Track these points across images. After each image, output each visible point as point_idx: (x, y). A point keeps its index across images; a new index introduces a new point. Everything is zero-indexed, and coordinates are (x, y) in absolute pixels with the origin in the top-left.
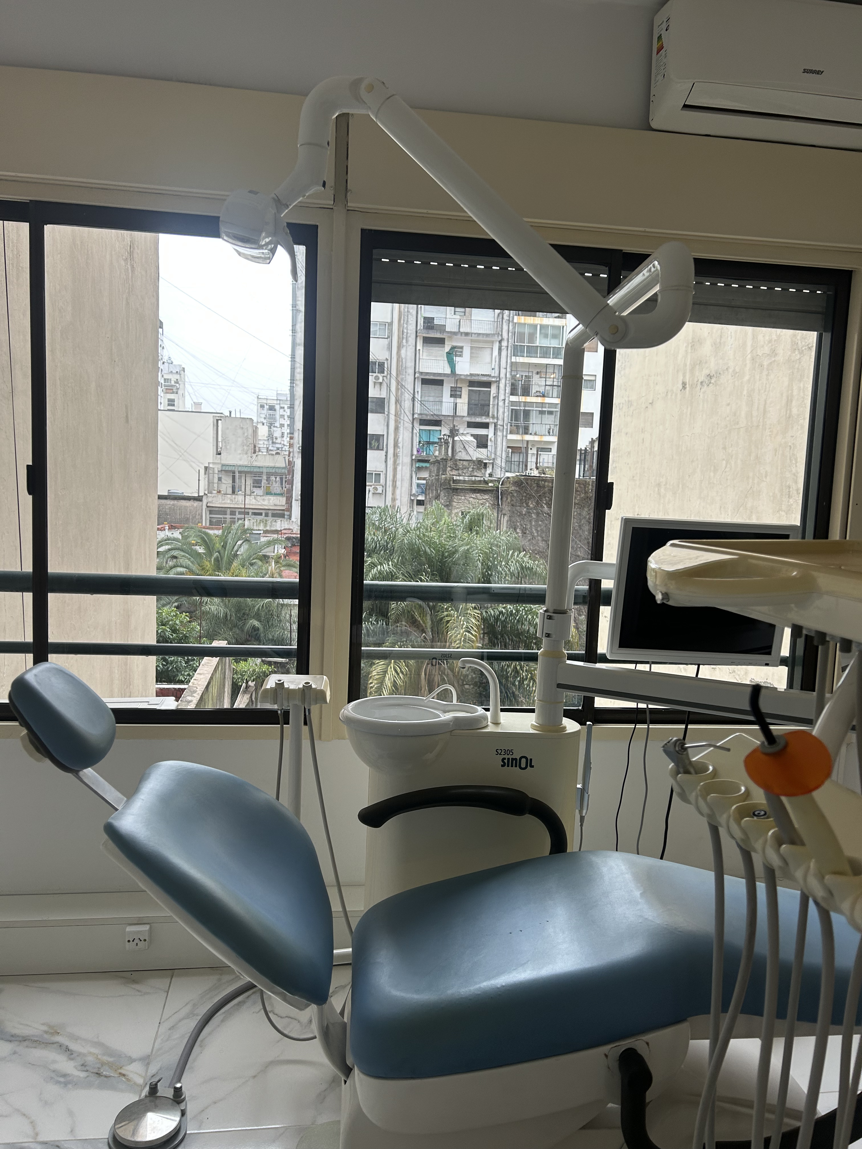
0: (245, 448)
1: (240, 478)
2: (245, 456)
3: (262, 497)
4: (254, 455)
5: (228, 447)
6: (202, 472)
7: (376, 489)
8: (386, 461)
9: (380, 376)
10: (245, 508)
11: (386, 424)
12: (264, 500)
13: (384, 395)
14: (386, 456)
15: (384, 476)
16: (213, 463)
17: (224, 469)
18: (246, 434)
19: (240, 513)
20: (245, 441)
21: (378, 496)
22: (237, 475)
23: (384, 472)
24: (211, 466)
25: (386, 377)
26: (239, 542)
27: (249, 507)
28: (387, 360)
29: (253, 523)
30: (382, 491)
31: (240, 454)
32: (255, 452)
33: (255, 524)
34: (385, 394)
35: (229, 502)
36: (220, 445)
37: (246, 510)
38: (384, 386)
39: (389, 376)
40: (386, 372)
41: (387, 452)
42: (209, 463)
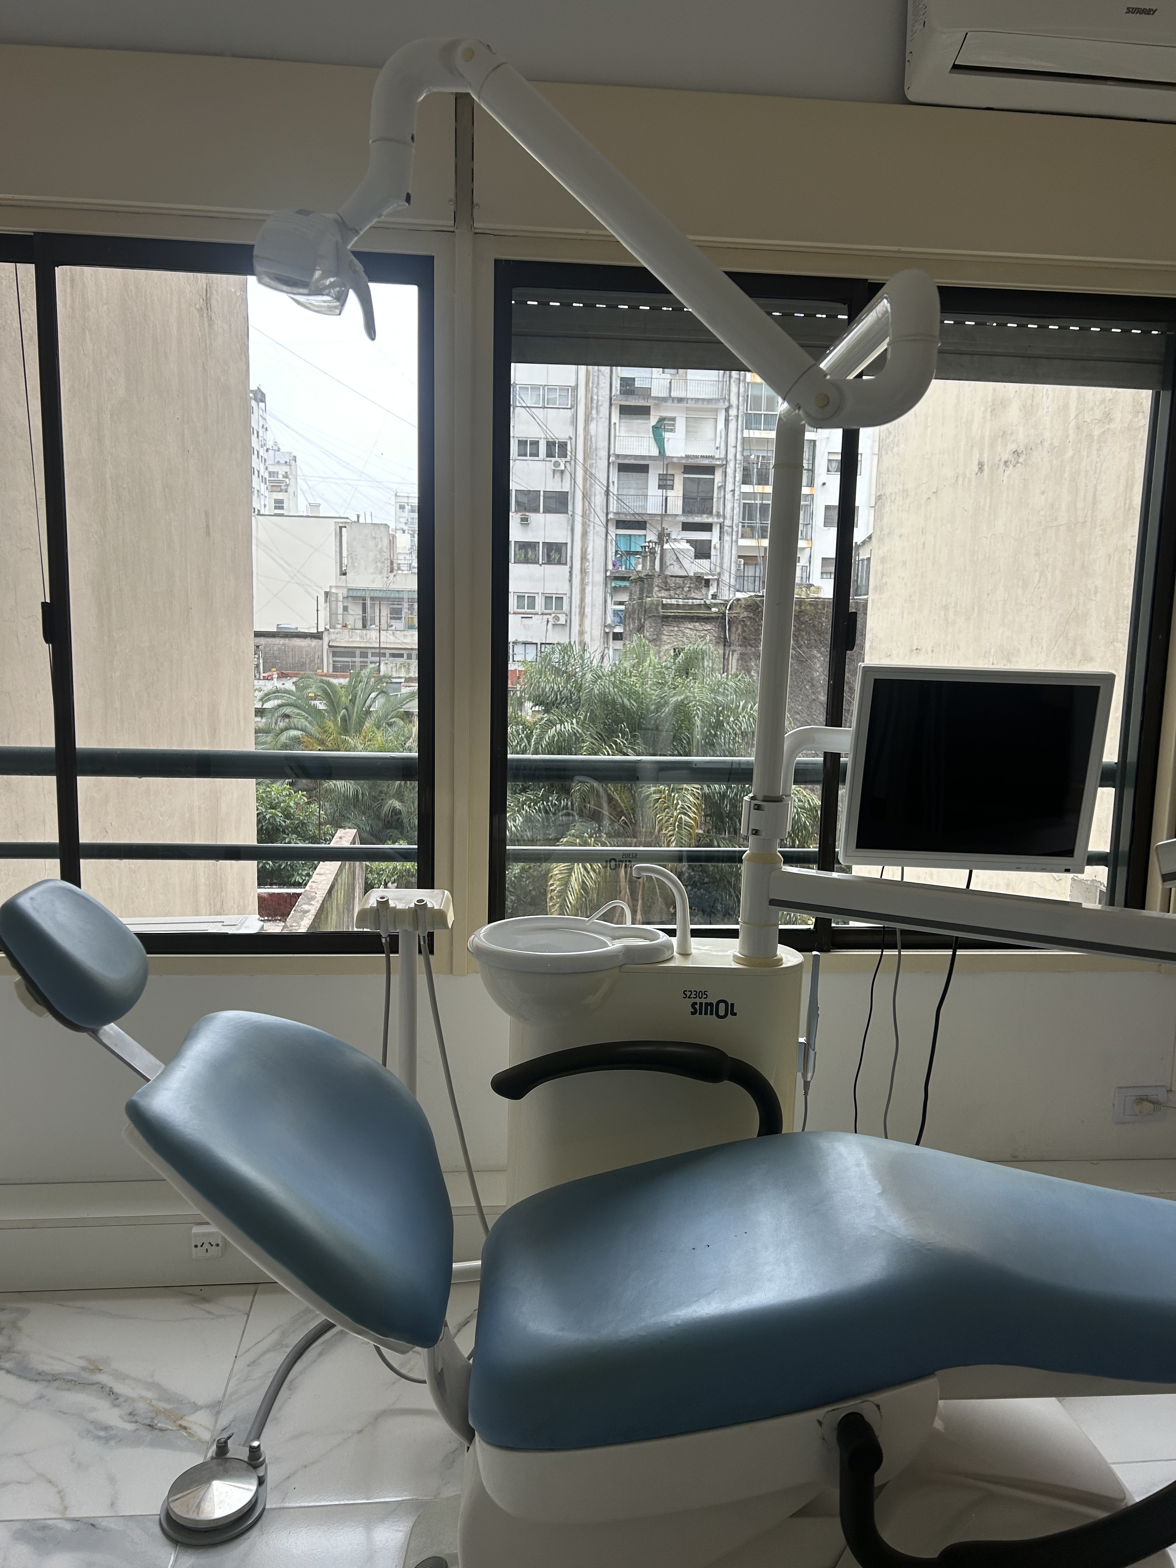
0: (379, 564)
1: (373, 606)
2: (380, 576)
3: (405, 633)
4: (392, 575)
5: (356, 564)
6: (322, 599)
7: (558, 619)
8: (570, 580)
9: (562, 461)
10: (380, 648)
11: (570, 528)
12: (405, 636)
13: (566, 488)
14: (571, 572)
15: (568, 600)
16: (337, 587)
17: (351, 594)
18: (380, 546)
19: (373, 655)
20: (379, 556)
21: (560, 628)
22: (368, 602)
23: (568, 595)
24: (334, 590)
25: (570, 462)
26: (373, 695)
27: (385, 646)
28: (570, 438)
29: (392, 668)
30: (566, 621)
31: (372, 573)
32: (392, 571)
33: (394, 669)
34: (568, 485)
35: (358, 639)
36: (345, 561)
37: (382, 651)
38: (567, 476)
39: (573, 462)
40: (569, 458)
41: (571, 568)
42: (331, 587)
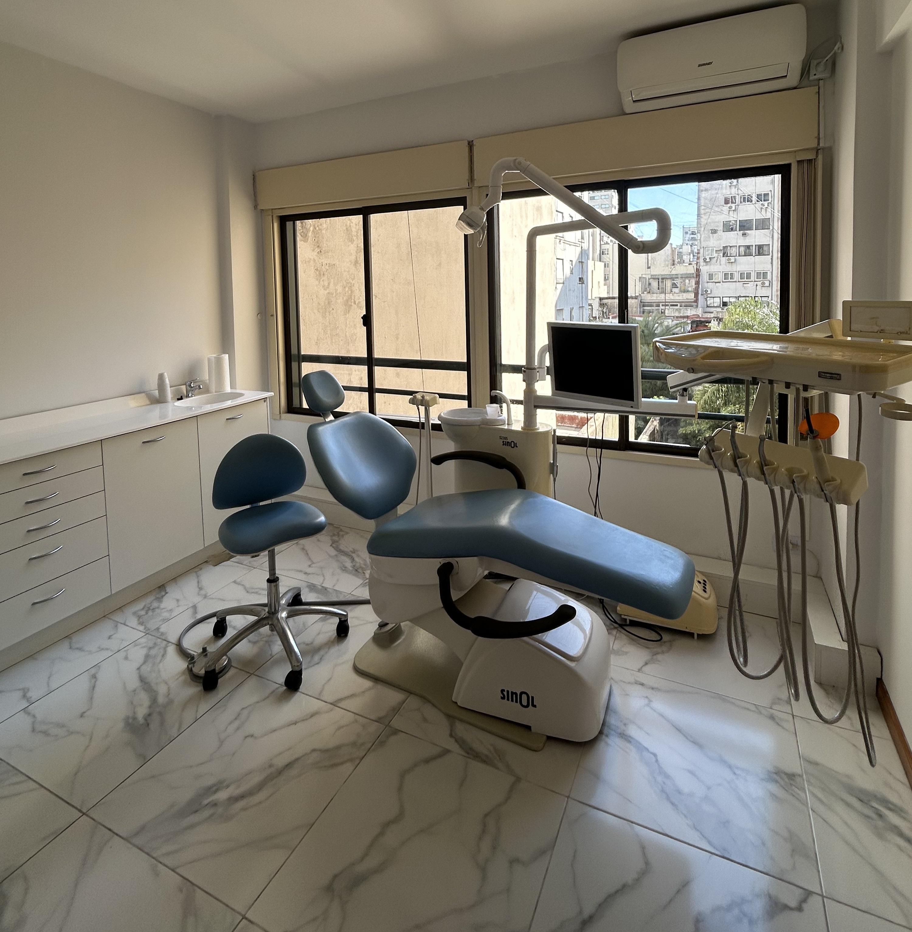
0: (667, 263)
1: (662, 282)
2: (667, 268)
3: (678, 294)
4: (672, 267)
5: (655, 263)
6: (637, 281)
13: (769, 215)
14: (772, 259)
15: (770, 273)
16: (645, 274)
17: (652, 277)
18: (667, 254)
19: (663, 305)
20: (666, 258)
21: (766, 288)
22: (660, 280)
23: (771, 270)
24: (644, 276)
26: (656, 325)
27: (668, 301)
28: (771, 191)
29: (671, 312)
30: (769, 284)
31: (663, 267)
35: (655, 298)
36: (650, 262)
37: (666, 304)
38: (769, 210)
39: (772, 203)
40: (770, 201)
41: (772, 256)
42: (642, 275)
